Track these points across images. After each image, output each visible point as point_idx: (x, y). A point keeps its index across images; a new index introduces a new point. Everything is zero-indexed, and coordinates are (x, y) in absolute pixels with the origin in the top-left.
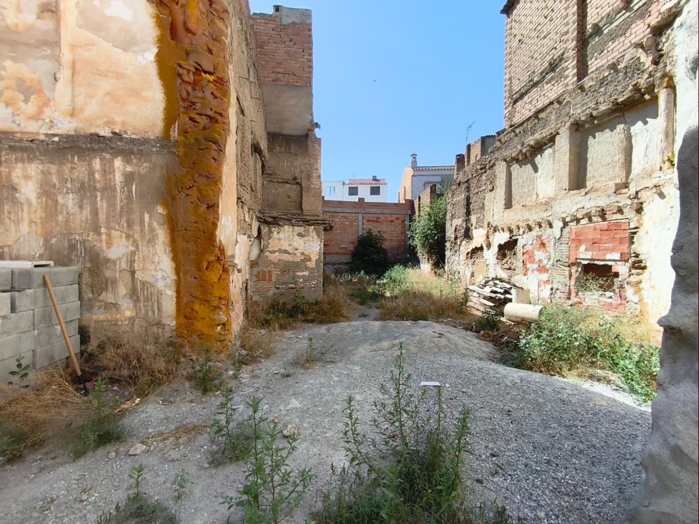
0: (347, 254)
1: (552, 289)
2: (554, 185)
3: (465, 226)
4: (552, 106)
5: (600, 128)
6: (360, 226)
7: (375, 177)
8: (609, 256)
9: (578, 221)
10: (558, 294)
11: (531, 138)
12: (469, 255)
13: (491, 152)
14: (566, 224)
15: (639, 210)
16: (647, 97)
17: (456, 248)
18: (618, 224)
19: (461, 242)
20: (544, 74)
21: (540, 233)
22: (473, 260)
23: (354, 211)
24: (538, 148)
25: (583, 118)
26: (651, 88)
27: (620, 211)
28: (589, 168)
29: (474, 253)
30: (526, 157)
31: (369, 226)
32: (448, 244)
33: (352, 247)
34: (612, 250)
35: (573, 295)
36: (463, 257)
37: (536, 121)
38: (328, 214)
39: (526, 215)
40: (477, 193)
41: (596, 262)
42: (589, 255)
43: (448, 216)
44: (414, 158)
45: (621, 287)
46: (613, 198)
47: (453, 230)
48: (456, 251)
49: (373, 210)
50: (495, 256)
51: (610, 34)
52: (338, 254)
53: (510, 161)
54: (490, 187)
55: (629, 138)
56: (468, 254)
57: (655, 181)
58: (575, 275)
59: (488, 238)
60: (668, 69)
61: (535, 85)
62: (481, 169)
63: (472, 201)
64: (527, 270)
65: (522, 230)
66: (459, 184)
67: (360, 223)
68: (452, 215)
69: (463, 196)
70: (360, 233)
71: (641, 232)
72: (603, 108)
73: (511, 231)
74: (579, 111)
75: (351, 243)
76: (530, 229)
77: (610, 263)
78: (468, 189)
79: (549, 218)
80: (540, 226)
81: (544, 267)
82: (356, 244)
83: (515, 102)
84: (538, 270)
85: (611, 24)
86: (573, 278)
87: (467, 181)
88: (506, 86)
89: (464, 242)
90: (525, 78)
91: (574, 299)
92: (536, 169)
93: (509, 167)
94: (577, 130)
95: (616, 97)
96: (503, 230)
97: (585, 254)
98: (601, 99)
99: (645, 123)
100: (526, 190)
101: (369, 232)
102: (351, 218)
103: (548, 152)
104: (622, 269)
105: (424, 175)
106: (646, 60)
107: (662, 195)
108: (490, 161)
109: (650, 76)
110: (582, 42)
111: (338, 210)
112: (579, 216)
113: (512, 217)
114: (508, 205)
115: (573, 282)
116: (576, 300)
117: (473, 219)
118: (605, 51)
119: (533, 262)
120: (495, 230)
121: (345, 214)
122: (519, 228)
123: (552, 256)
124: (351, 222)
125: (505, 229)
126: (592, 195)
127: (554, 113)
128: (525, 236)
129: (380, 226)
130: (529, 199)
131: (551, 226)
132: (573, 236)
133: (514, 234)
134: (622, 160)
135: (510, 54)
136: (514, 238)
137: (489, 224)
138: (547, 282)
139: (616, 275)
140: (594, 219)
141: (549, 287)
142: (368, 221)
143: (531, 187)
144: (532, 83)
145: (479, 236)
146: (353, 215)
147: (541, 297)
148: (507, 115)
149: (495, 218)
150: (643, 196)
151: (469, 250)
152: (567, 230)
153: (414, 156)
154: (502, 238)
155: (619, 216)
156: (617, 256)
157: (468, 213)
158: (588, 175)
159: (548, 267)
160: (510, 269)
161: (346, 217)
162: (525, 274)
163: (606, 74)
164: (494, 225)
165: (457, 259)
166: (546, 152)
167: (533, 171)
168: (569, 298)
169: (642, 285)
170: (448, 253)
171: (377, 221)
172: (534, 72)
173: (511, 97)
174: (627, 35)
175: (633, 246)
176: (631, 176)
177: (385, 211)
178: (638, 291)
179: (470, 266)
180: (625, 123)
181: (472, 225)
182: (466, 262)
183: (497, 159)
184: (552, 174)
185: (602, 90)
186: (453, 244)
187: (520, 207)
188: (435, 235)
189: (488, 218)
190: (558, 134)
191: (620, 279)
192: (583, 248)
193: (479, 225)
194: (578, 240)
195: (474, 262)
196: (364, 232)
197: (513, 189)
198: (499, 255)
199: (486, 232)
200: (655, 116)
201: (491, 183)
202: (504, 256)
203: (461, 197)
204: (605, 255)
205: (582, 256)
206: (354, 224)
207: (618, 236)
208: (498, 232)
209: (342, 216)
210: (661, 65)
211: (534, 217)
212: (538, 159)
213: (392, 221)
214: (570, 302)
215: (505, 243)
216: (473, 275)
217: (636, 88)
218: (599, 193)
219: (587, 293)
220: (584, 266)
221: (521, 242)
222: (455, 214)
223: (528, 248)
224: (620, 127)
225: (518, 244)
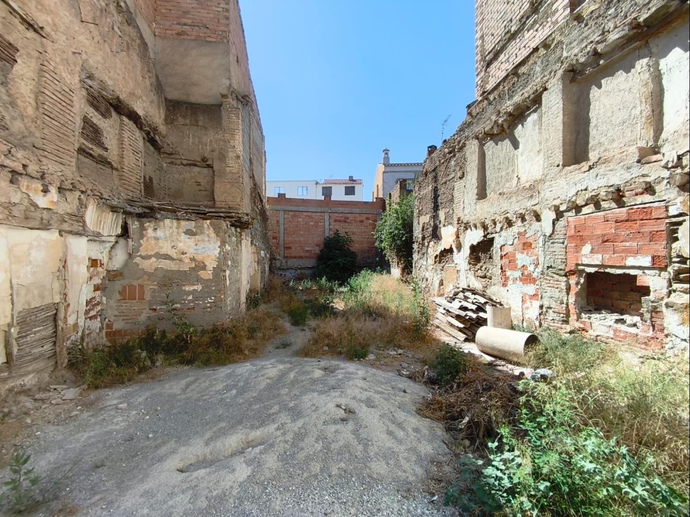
0: (312, 258)
1: (541, 307)
2: (541, 161)
3: (432, 224)
4: (536, 55)
5: (609, 71)
6: (327, 227)
7: (352, 177)
8: (630, 262)
9: (578, 209)
10: (551, 315)
11: (509, 103)
12: (438, 259)
13: (460, 130)
14: (559, 214)
15: (685, 186)
17: (424, 250)
18: (645, 213)
19: (429, 243)
20: (524, 20)
21: (522, 230)
22: (442, 265)
23: (319, 210)
24: (518, 116)
25: (582, 60)
27: (649, 189)
28: (593, 132)
29: (443, 256)
30: (503, 130)
31: (337, 227)
32: (415, 246)
33: (317, 250)
34: (637, 252)
35: (573, 317)
36: (431, 261)
37: (515, 79)
38: (290, 213)
39: (505, 205)
40: (446, 183)
41: (608, 270)
42: (597, 259)
43: (416, 213)
44: (386, 154)
45: (655, 311)
46: (636, 171)
47: (421, 229)
48: (424, 254)
49: (341, 209)
50: (467, 260)
52: (301, 257)
53: (483, 138)
54: (459, 174)
55: (657, 77)
56: (436, 257)
58: (575, 289)
59: (458, 237)
61: (513, 36)
62: (450, 153)
63: (440, 192)
64: (507, 279)
65: (499, 226)
66: (426, 174)
67: (327, 224)
68: (419, 211)
69: (430, 188)
70: (327, 234)
72: (613, 37)
73: (485, 228)
74: (576, 51)
75: (317, 246)
76: (510, 223)
77: (632, 272)
78: (435, 179)
79: (535, 208)
80: (523, 218)
81: (530, 275)
82: (322, 246)
83: (489, 64)
84: (521, 280)
86: (572, 293)
87: (434, 171)
88: (477, 47)
89: (432, 243)
90: (500, 31)
91: (574, 324)
92: (515, 144)
93: (482, 146)
94: (573, 80)
95: (634, 15)
96: (476, 227)
97: (590, 258)
98: (610, 26)
100: (504, 173)
101: (337, 233)
102: (316, 217)
103: (532, 118)
104: (655, 281)
105: (395, 172)
108: (459, 142)
111: (301, 209)
112: (580, 202)
113: (486, 210)
114: (482, 194)
115: (572, 299)
116: (578, 325)
117: (442, 214)
119: (514, 268)
120: (467, 226)
121: (309, 214)
122: (495, 224)
123: (541, 260)
124: (317, 223)
125: (478, 225)
126: (601, 169)
127: (539, 63)
128: (503, 233)
129: (349, 227)
130: (507, 185)
131: (538, 218)
132: (572, 232)
133: (489, 231)
134: (647, 112)
136: (489, 236)
137: (459, 219)
138: (534, 296)
139: (646, 291)
140: (604, 205)
141: (536, 304)
142: (336, 221)
143: (511, 169)
144: (509, 35)
145: (448, 235)
146: (319, 214)
147: (527, 316)
148: (479, 82)
149: (466, 211)
151: (438, 253)
152: (561, 223)
153: (386, 151)
154: (474, 237)
155: (647, 198)
156: (646, 261)
157: (436, 208)
158: (592, 143)
159: (535, 275)
160: (485, 277)
161: (310, 217)
162: (504, 285)
164: (465, 221)
165: (425, 263)
166: (529, 119)
167: (512, 148)
168: (567, 322)
170: (415, 256)
171: (345, 222)
172: (511, 21)
173: (483, 59)
175: (674, 245)
176: (664, 136)
177: (354, 210)
179: (439, 272)
180: (651, 55)
181: (440, 222)
182: (434, 267)
183: (467, 138)
184: (538, 148)
185: (612, 11)
186: (421, 245)
187: (496, 196)
188: (403, 235)
189: (458, 213)
190: (546, 89)
191: (652, 297)
192: (587, 249)
193: (448, 222)
194: (579, 238)
195: (443, 267)
196: (332, 233)
197: (488, 174)
198: (471, 258)
199: (456, 230)
201: (461, 168)
202: (478, 260)
203: (428, 190)
204: (623, 259)
205: (585, 261)
206: (320, 224)
207: (646, 229)
208: (469, 229)
209: (306, 216)
211: (514, 207)
212: (519, 131)
213: (362, 221)
214: (569, 328)
215: (479, 243)
216: (441, 283)
218: (612, 166)
219: (595, 316)
220: (589, 275)
221: (498, 242)
222: (422, 209)
223: (508, 249)
224: (642, 64)
225: (495, 244)
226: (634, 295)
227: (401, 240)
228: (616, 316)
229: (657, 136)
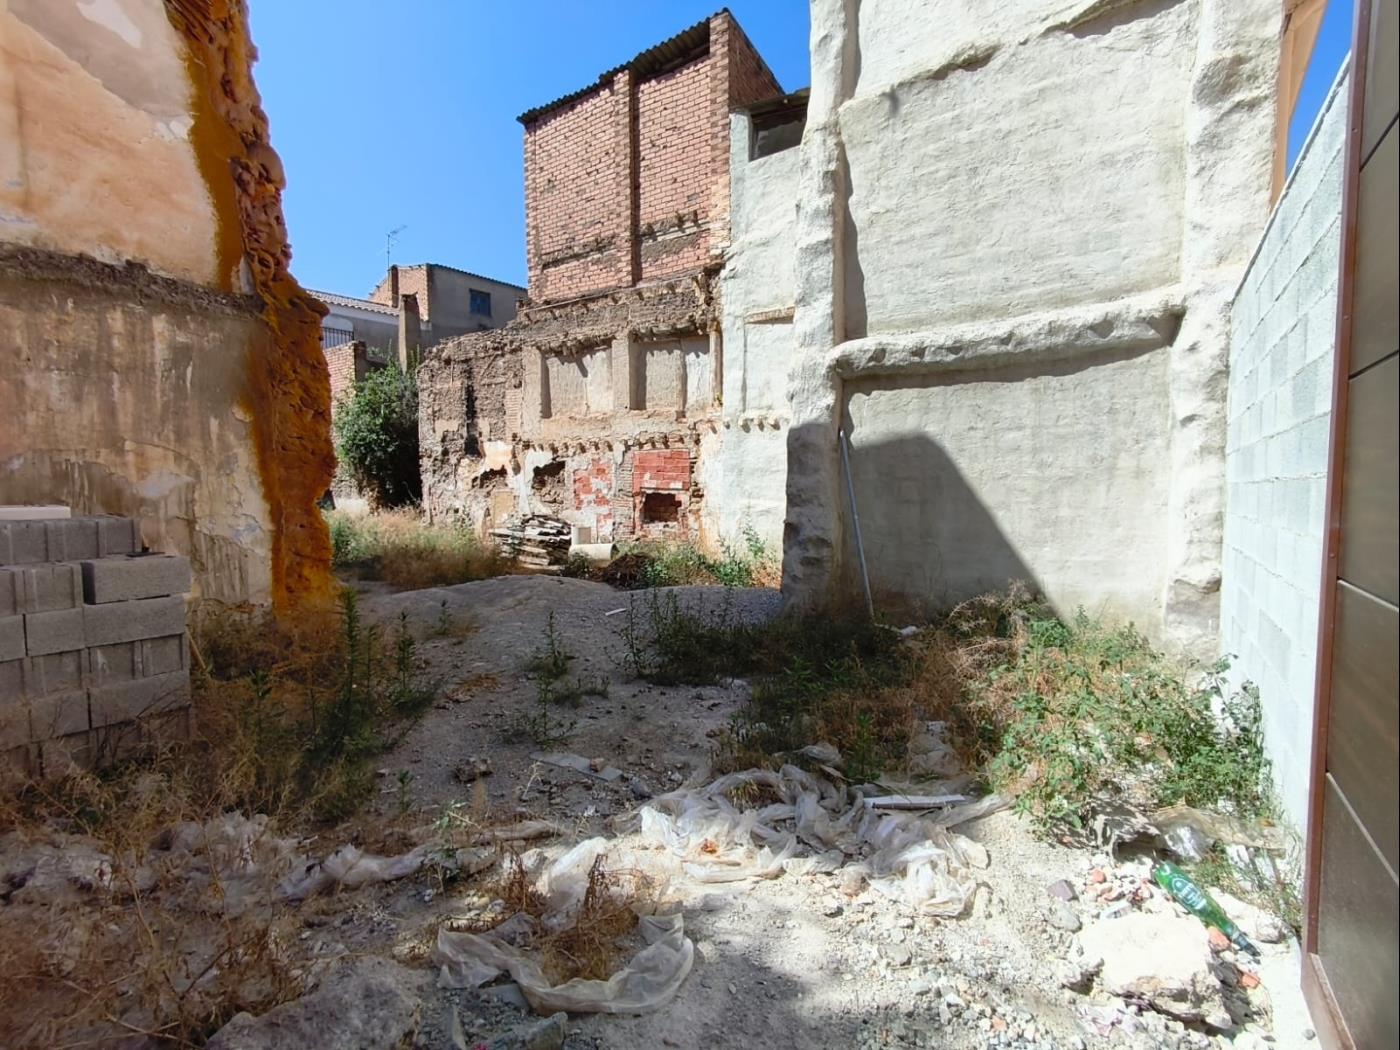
1: (614, 524)
2: (611, 398)
3: (465, 435)
4: (604, 300)
5: (659, 346)
8: (672, 486)
9: (641, 445)
10: (622, 529)
11: (578, 330)
12: (478, 482)
13: (512, 329)
14: (628, 448)
15: (697, 442)
16: (700, 332)
17: (447, 469)
18: (680, 453)
19: (459, 461)
20: (588, 249)
21: (596, 457)
22: (485, 490)
24: (588, 346)
25: (643, 331)
26: (704, 326)
27: (681, 440)
28: (648, 388)
29: (487, 478)
30: (572, 353)
32: (426, 463)
34: (675, 479)
35: (638, 528)
36: (463, 486)
37: (584, 310)
39: (578, 431)
40: (489, 385)
41: (659, 492)
42: (654, 484)
43: (423, 414)
45: (684, 516)
46: (675, 426)
47: (439, 438)
48: (447, 476)
50: (530, 485)
51: (665, 244)
53: (546, 353)
54: (514, 381)
55: (684, 366)
56: (475, 480)
57: (708, 416)
58: (639, 506)
59: (514, 456)
60: (717, 314)
61: (576, 257)
62: (495, 349)
63: (480, 394)
64: (581, 502)
65: (571, 452)
66: (448, 362)
68: (434, 412)
69: (458, 384)
71: (699, 463)
72: (663, 328)
73: (555, 450)
74: (638, 321)
76: (583, 450)
77: (673, 492)
78: (469, 374)
79: (608, 439)
80: (597, 447)
81: (603, 497)
83: (546, 266)
84: (595, 502)
85: (665, 234)
86: (637, 510)
87: (467, 361)
88: (528, 234)
89: (465, 461)
90: (560, 239)
91: (639, 533)
92: (584, 373)
93: (544, 359)
94: (636, 341)
95: (674, 321)
96: (542, 448)
97: (650, 483)
98: (661, 318)
99: (698, 356)
100: (571, 397)
103: (600, 355)
104: (683, 497)
106: (701, 297)
107: (714, 431)
108: (512, 342)
109: (703, 314)
110: (637, 238)
112: (642, 440)
113: (555, 431)
114: (546, 413)
115: (637, 514)
116: (641, 533)
117: (483, 425)
118: (659, 262)
119: (589, 492)
120: (527, 446)
122: (567, 447)
123: (614, 485)
125: (546, 446)
126: (657, 419)
127: (608, 309)
128: (576, 457)
130: (576, 410)
131: (610, 448)
132: (637, 463)
133: (560, 453)
134: (679, 387)
135: (535, 189)
136: (559, 460)
137: (515, 436)
138: (607, 515)
139: (679, 504)
140: (658, 445)
141: (610, 522)
143: (579, 395)
144: (570, 252)
145: (496, 454)
147: (601, 534)
148: (533, 279)
149: (526, 428)
150: (701, 428)
151: (478, 474)
152: (629, 454)
154: (544, 458)
155: (680, 445)
156: (679, 485)
157: (471, 413)
158: (648, 396)
159: (608, 497)
160: (555, 501)
162: (578, 508)
163: (665, 292)
164: (524, 439)
165: (451, 487)
166: (598, 354)
167: (580, 374)
168: (633, 533)
169: (701, 513)
170: (427, 479)
172: (574, 239)
173: (538, 255)
174: (681, 255)
175: (693, 476)
176: (687, 406)
178: (698, 518)
179: (481, 499)
180: (681, 349)
181: (480, 434)
182: (472, 492)
183: (523, 342)
184: (606, 384)
185: (661, 307)
186: (439, 463)
187: (565, 418)
189: (513, 426)
190: (615, 338)
191: (682, 507)
192: (647, 476)
193: (496, 433)
194: (642, 468)
195: (489, 493)
197: (552, 392)
198: (535, 482)
199: (511, 447)
200: (706, 351)
201: (516, 375)
202: (543, 484)
203: (453, 385)
204: (668, 484)
205: (647, 485)
207: (680, 465)
208: (530, 449)
210: (711, 308)
211: (588, 435)
212: (587, 359)
214: (635, 537)
215: (546, 466)
216: (487, 513)
217: (692, 320)
218: (662, 419)
219: (651, 525)
220: (648, 495)
221: (571, 465)
222: (440, 410)
223: (582, 474)
224: (677, 352)
225: (566, 469)
226: (673, 508)
227: (385, 452)
228: (663, 523)
229: (684, 406)
